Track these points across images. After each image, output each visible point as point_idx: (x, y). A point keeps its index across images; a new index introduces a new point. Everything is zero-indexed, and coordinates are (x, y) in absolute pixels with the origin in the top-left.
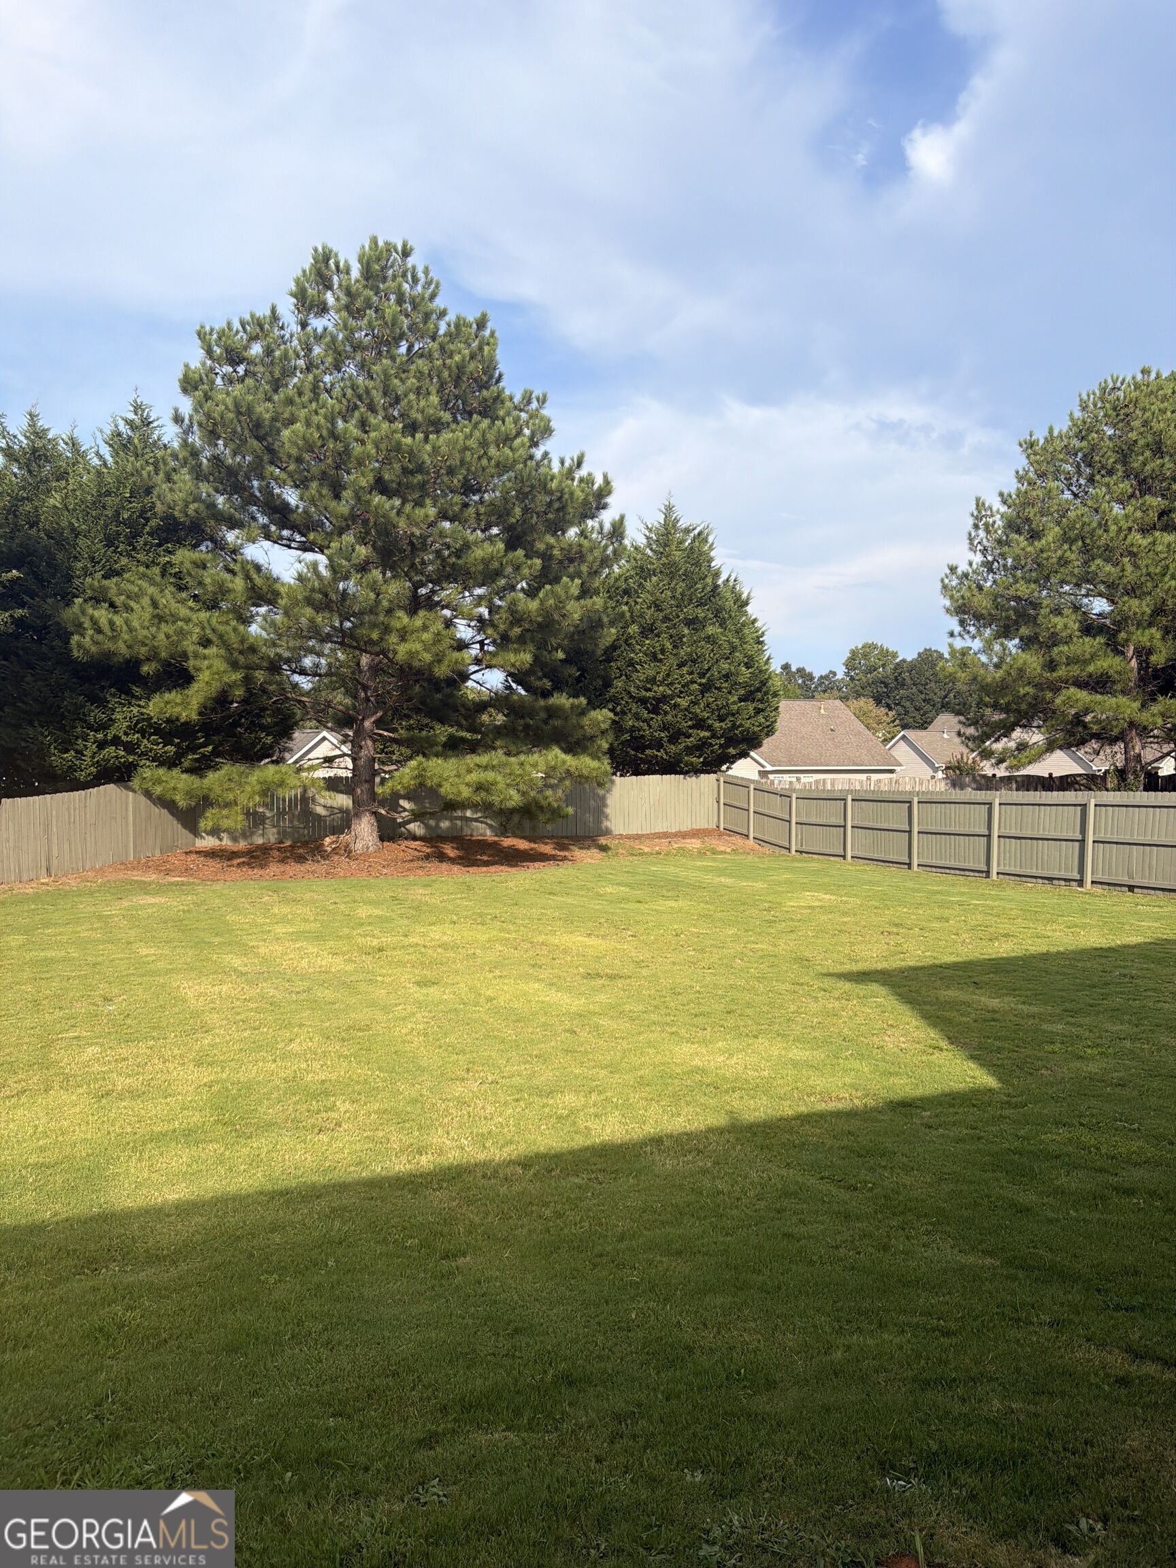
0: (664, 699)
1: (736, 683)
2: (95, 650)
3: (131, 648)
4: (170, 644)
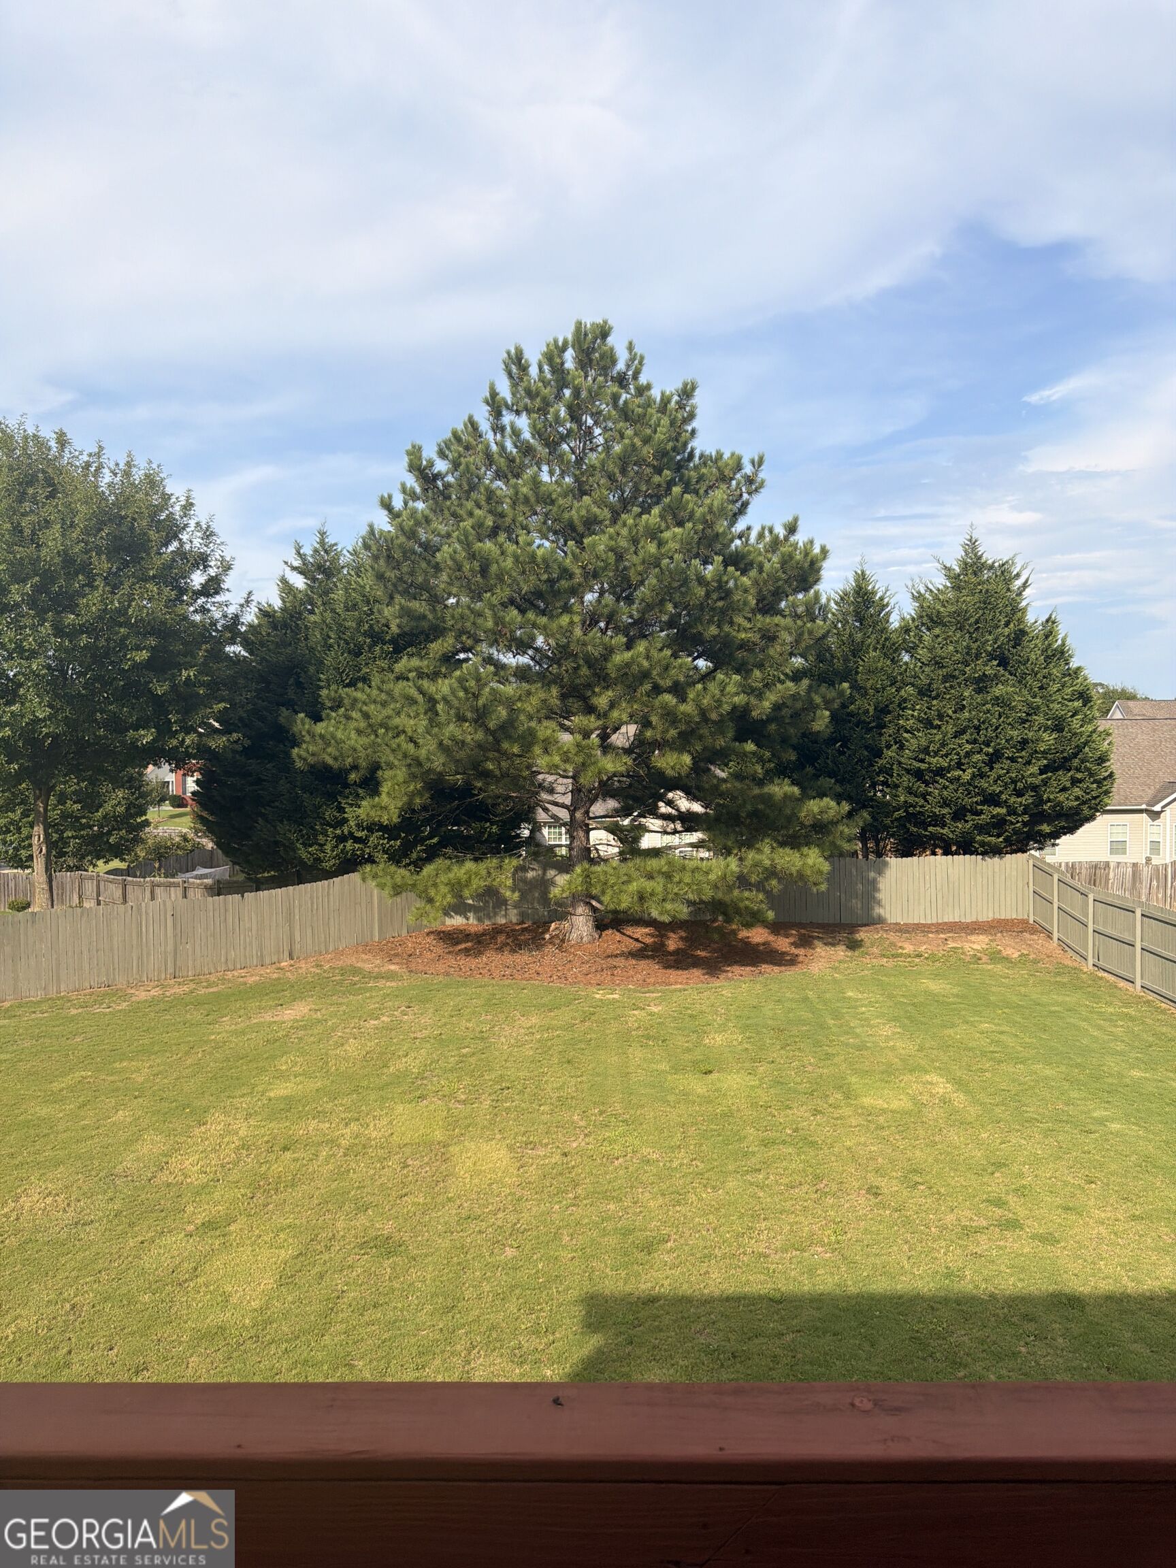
0: (940, 772)
1: (1036, 752)
2: (311, 760)
3: (336, 759)
4: (367, 756)
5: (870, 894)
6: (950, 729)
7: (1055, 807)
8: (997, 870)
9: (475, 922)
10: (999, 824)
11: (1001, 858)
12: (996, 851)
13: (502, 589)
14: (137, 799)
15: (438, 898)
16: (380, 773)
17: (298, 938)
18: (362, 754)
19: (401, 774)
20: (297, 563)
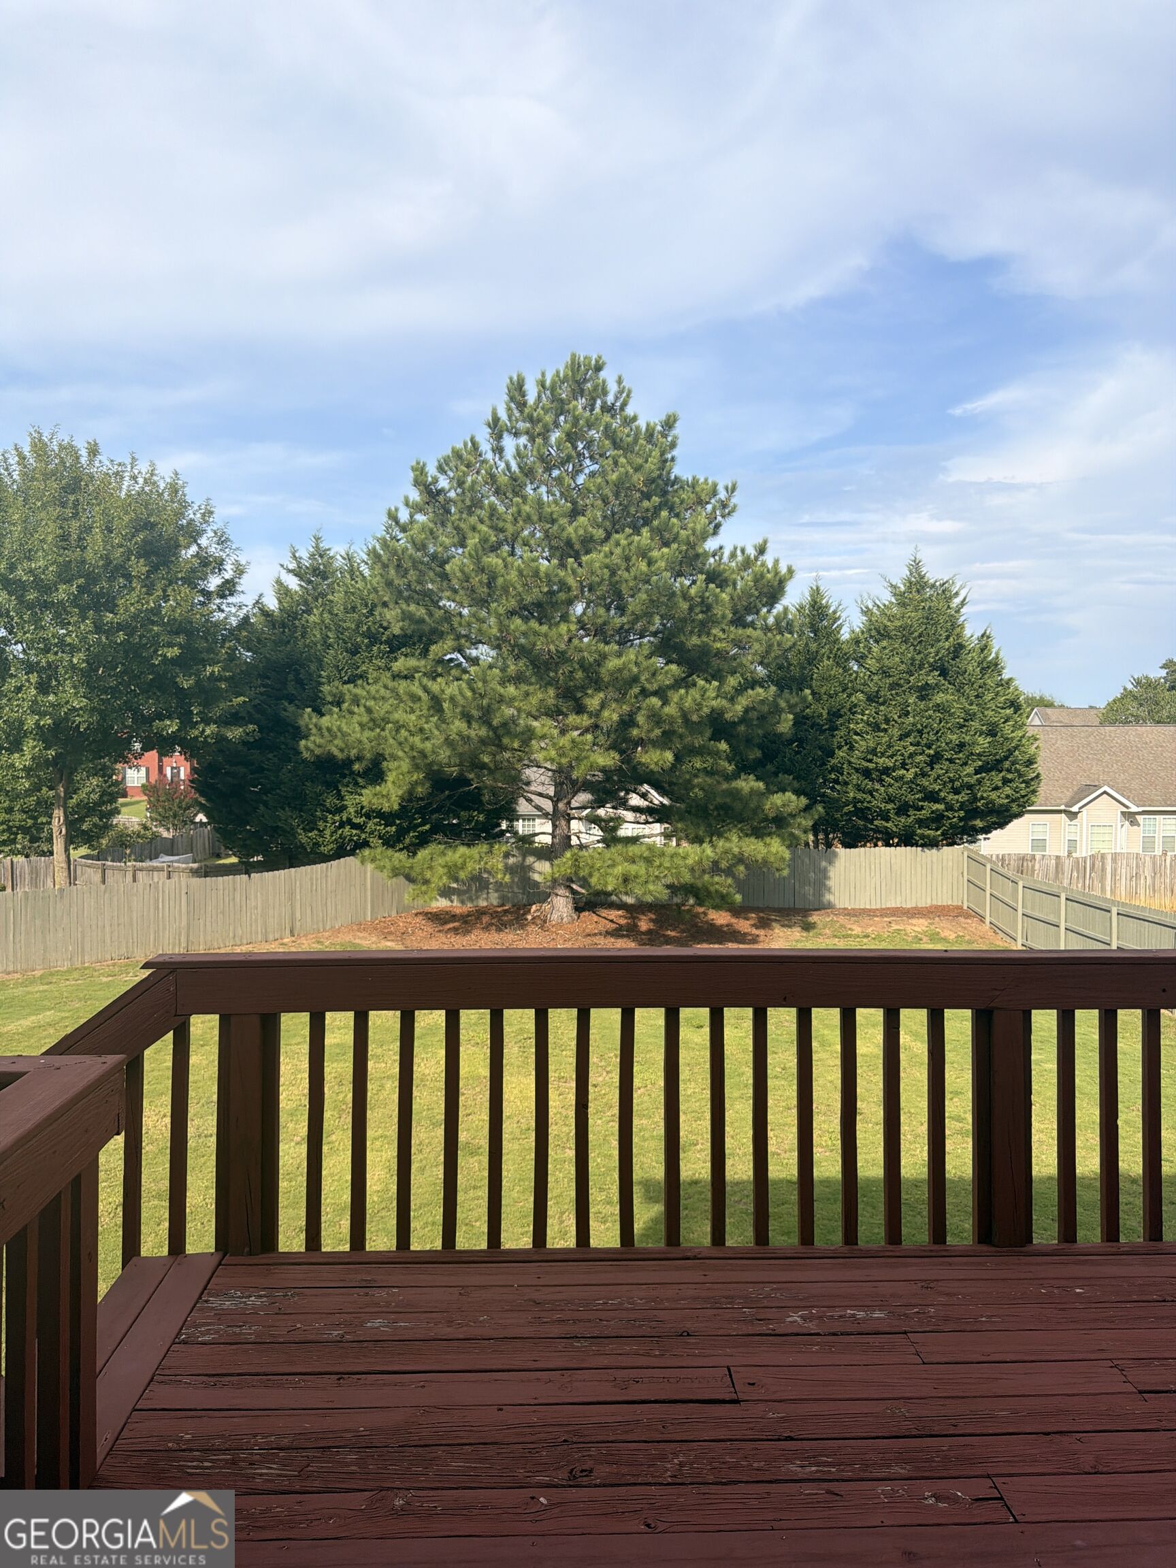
0: (886, 771)
1: (972, 754)
2: (318, 751)
3: (342, 750)
4: (372, 747)
5: (821, 882)
6: (896, 732)
7: (987, 804)
8: (935, 860)
9: (459, 905)
10: (937, 819)
11: (938, 850)
12: (932, 844)
13: (507, 600)
14: (110, 786)
15: (435, 879)
16: (385, 764)
17: (298, 915)
18: (368, 746)
19: (405, 765)
20: (293, 566)
